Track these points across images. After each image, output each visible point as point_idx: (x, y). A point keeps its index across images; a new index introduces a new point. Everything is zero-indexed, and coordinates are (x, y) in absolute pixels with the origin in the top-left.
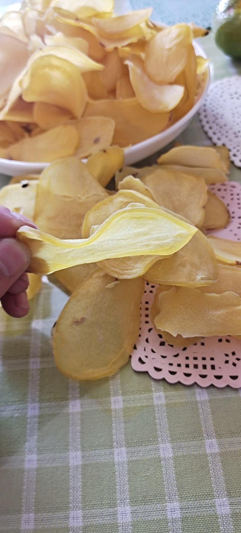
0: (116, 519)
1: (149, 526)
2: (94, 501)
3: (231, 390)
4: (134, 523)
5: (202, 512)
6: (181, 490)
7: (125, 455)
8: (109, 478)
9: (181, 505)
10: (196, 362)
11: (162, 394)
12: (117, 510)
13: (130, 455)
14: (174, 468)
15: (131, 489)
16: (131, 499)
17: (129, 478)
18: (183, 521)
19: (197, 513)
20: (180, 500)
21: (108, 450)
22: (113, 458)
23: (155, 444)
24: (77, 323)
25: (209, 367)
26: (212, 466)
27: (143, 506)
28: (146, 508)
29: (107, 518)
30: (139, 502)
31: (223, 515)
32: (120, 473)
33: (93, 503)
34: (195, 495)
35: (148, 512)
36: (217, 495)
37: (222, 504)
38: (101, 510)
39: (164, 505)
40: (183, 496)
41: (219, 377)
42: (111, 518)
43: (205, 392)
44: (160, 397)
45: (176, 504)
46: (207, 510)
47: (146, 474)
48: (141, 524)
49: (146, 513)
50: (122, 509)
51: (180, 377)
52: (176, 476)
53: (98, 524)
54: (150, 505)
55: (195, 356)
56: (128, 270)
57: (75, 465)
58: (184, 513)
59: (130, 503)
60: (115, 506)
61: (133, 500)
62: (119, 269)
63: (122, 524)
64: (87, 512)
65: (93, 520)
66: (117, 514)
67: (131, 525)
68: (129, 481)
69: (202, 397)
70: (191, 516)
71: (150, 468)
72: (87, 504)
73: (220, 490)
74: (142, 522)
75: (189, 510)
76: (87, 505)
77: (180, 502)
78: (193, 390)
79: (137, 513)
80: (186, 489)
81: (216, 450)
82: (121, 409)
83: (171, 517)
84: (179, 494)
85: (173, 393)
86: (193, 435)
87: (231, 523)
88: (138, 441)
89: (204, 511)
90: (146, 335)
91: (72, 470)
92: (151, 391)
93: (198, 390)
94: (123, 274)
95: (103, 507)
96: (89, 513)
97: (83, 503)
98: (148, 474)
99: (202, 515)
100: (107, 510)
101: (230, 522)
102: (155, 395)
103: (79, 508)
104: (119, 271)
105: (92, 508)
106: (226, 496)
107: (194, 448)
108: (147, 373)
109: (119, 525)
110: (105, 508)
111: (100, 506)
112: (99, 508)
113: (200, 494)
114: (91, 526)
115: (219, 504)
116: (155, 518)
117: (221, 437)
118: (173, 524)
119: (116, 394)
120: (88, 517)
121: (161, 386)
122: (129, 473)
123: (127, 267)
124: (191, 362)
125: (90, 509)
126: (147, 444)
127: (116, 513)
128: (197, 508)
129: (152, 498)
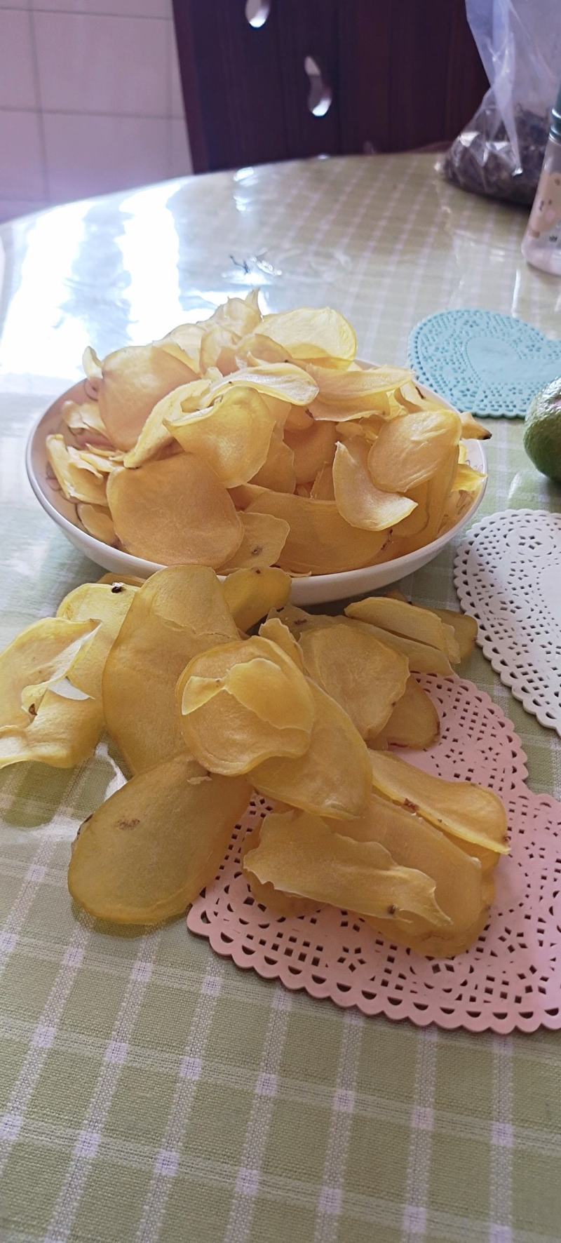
0: (73, 1147)
1: (119, 1174)
2: (48, 1109)
3: (333, 1008)
4: (97, 1162)
5: (211, 1179)
6: (191, 1136)
7: (123, 1055)
8: (85, 1083)
9: (183, 1159)
10: (291, 945)
11: (219, 980)
12: (79, 1134)
13: (131, 1059)
14: (193, 1099)
15: (113, 1110)
16: (106, 1125)
17: (117, 1092)
18: (175, 1185)
19: (203, 1179)
20: (182, 1150)
21: (100, 1039)
22: (103, 1055)
23: (177, 1054)
24: (125, 825)
25: (309, 960)
26: (255, 1116)
27: (121, 1141)
28: (125, 1145)
29: (58, 1142)
30: (118, 1133)
31: (243, 1196)
32: (105, 1080)
33: (45, 1112)
34: (210, 1150)
35: (127, 1153)
36: (246, 1162)
37: (249, 1178)
38: (54, 1127)
39: (156, 1150)
40: (191, 1146)
41: (319, 980)
42: (65, 1143)
43: (289, 997)
44: (213, 984)
45: (175, 1155)
46: (220, 1179)
47: (146, 1095)
48: (108, 1168)
49: (122, 1153)
50: (86, 1135)
51: (256, 961)
52: (192, 1113)
53: (40, 1146)
54: (132, 1143)
55: (294, 935)
56: (226, 760)
57: (40, 1046)
58: (183, 1172)
59: (103, 1130)
60: (78, 1127)
61: (110, 1127)
62: (215, 756)
63: (77, 1158)
64: (31, 1123)
65: (35, 1137)
66: (76, 1140)
67: (92, 1165)
68: (115, 1096)
69: (282, 1003)
70: (191, 1180)
71: (156, 1088)
72: (36, 1110)
73: (252, 1156)
74: (111, 1166)
75: (191, 1171)
76: (34, 1112)
77: (182, 1153)
78: (272, 990)
79: (109, 1149)
80: (200, 1138)
81: (272, 1092)
82: (144, 983)
83: (159, 1171)
84: (185, 1141)
85: (239, 983)
86: (244, 1059)
87: (251, 1212)
88: (152, 1040)
89: (215, 1180)
90: (228, 879)
91: (31, 1053)
92: (204, 971)
93: (279, 992)
94: (217, 766)
95: (58, 1123)
96: (33, 1126)
97: (29, 1108)
98: (148, 1095)
99: (210, 1185)
100: (63, 1129)
101: (249, 1210)
102: (208, 978)
103: (21, 1113)
104: (213, 759)
105: (41, 1119)
106: (259, 1168)
107: (238, 1078)
108: (206, 939)
109: (73, 1158)
110: (61, 1125)
111: (54, 1120)
112: (52, 1123)
113: (219, 1152)
114: (29, 1146)
115: (244, 1177)
116: (134, 1165)
117: (288, 1075)
118: (159, 1183)
119: (145, 958)
120: (29, 1130)
121: (222, 967)
122: (119, 1085)
123: (226, 755)
124: (284, 944)
125: (38, 1120)
126: (164, 1049)
127: (75, 1138)
128: (204, 1172)
129: (140, 1134)
